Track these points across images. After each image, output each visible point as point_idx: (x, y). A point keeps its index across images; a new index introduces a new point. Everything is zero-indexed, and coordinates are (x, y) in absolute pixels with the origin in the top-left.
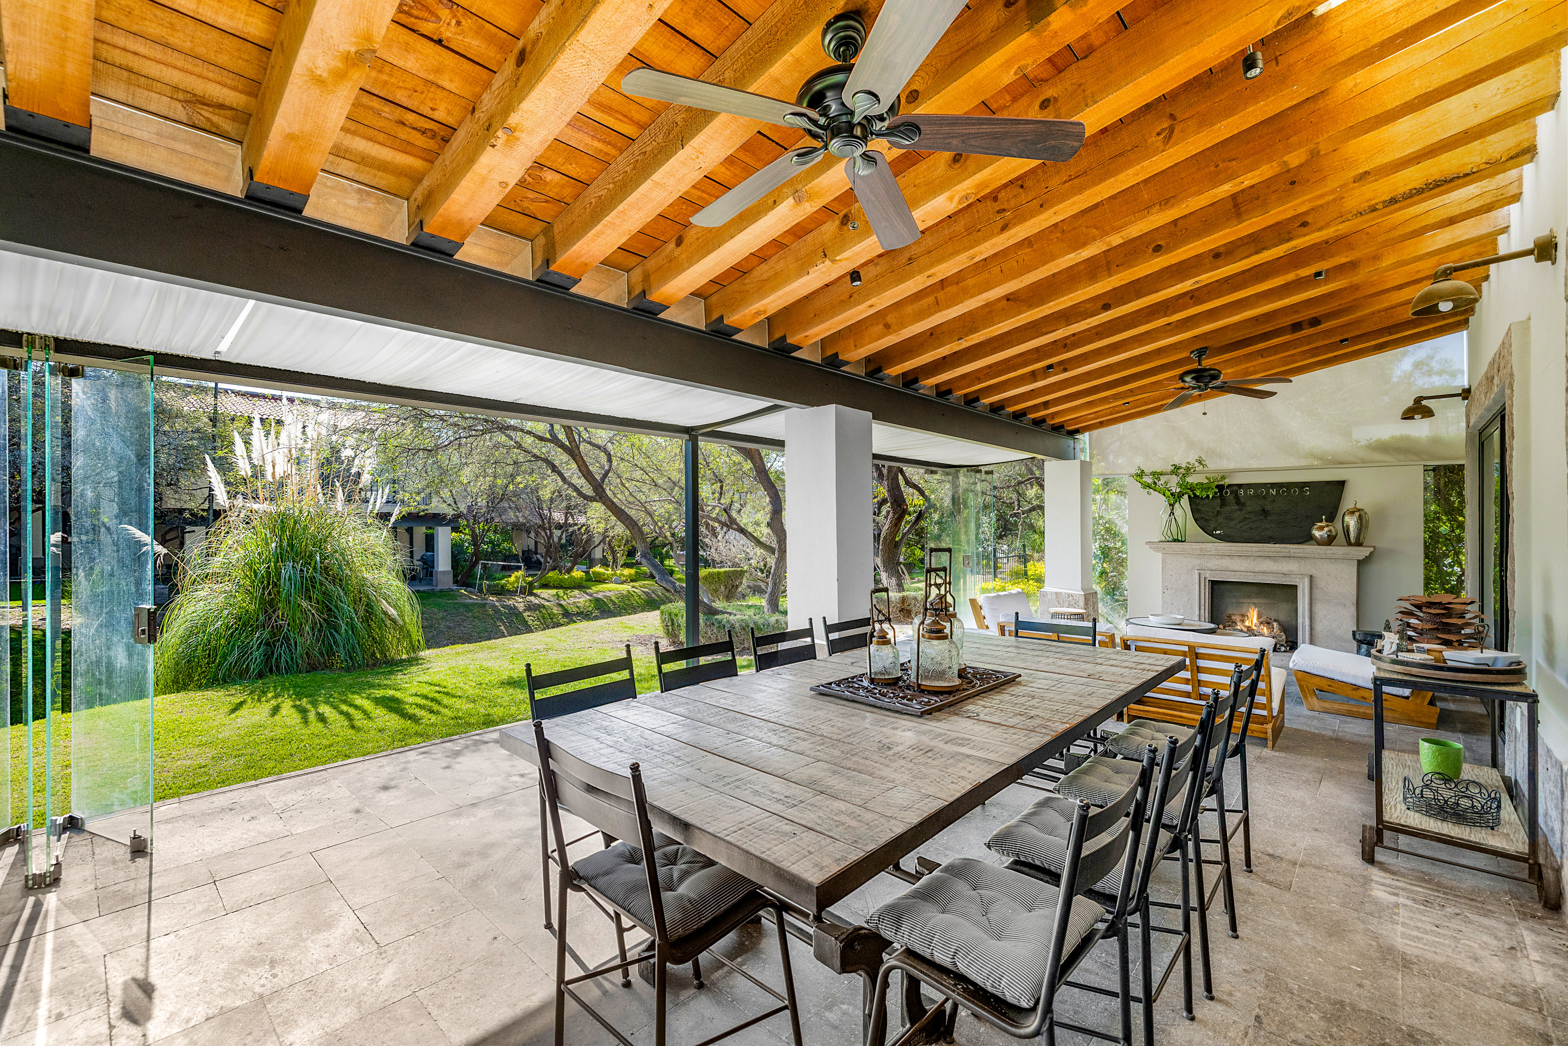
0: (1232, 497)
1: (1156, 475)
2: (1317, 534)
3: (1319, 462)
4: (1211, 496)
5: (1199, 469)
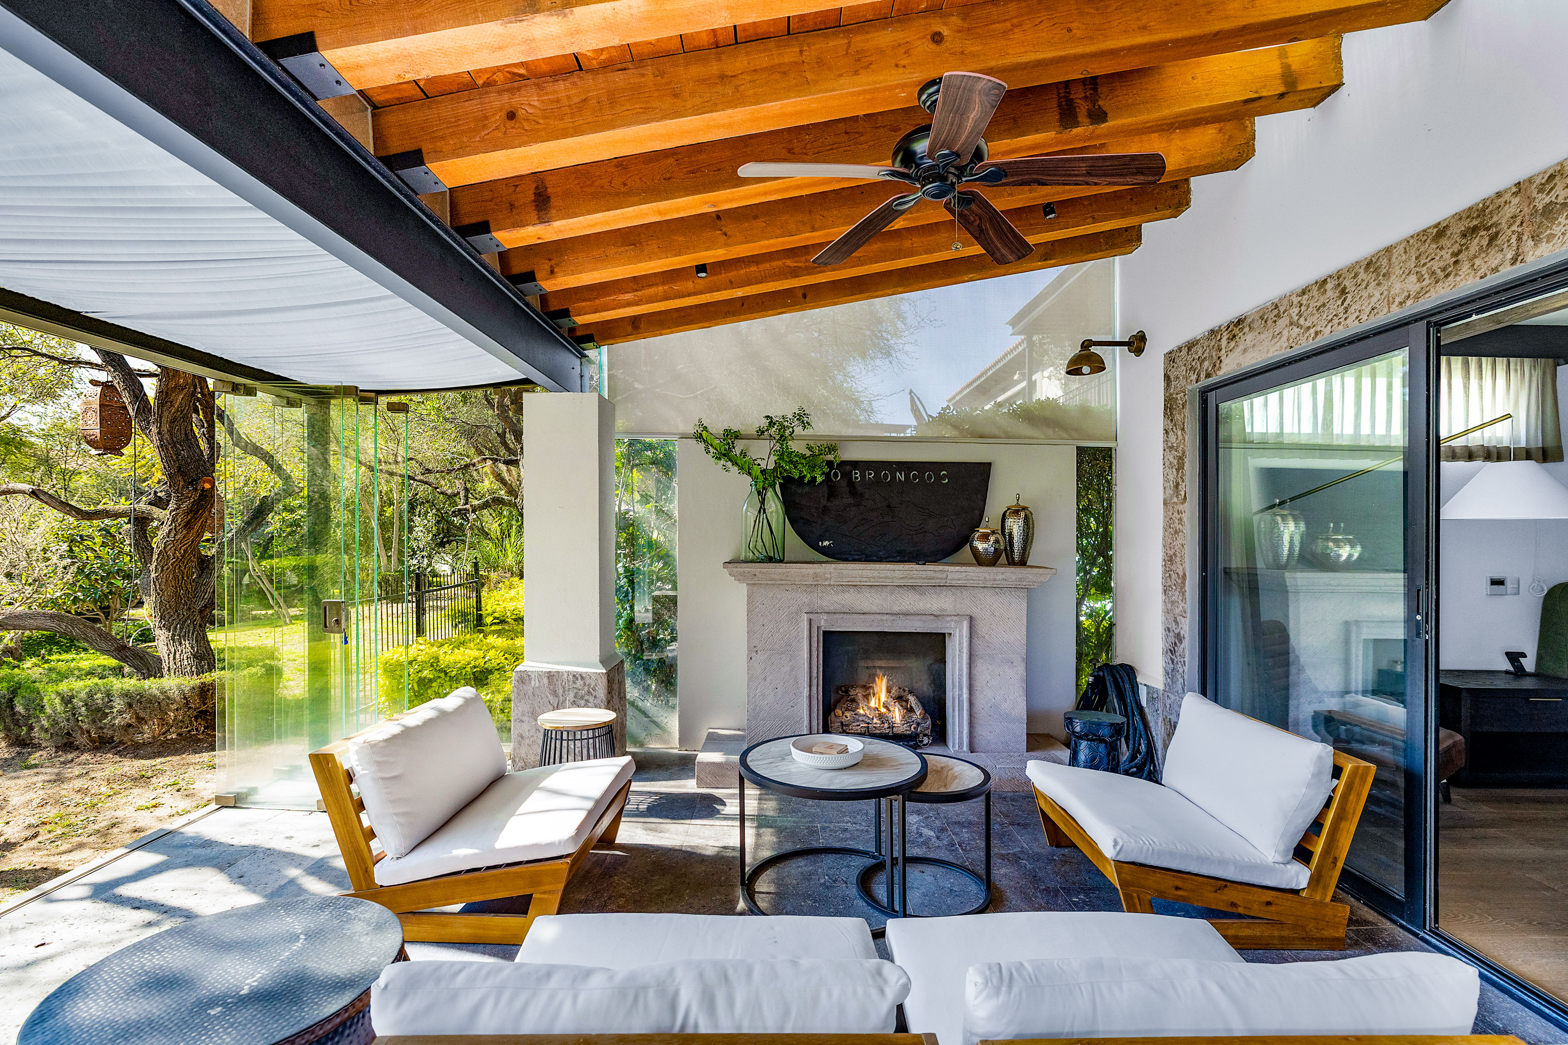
0: (844, 483)
1: (732, 436)
2: (980, 546)
3: (954, 433)
4: (819, 479)
5: (798, 430)
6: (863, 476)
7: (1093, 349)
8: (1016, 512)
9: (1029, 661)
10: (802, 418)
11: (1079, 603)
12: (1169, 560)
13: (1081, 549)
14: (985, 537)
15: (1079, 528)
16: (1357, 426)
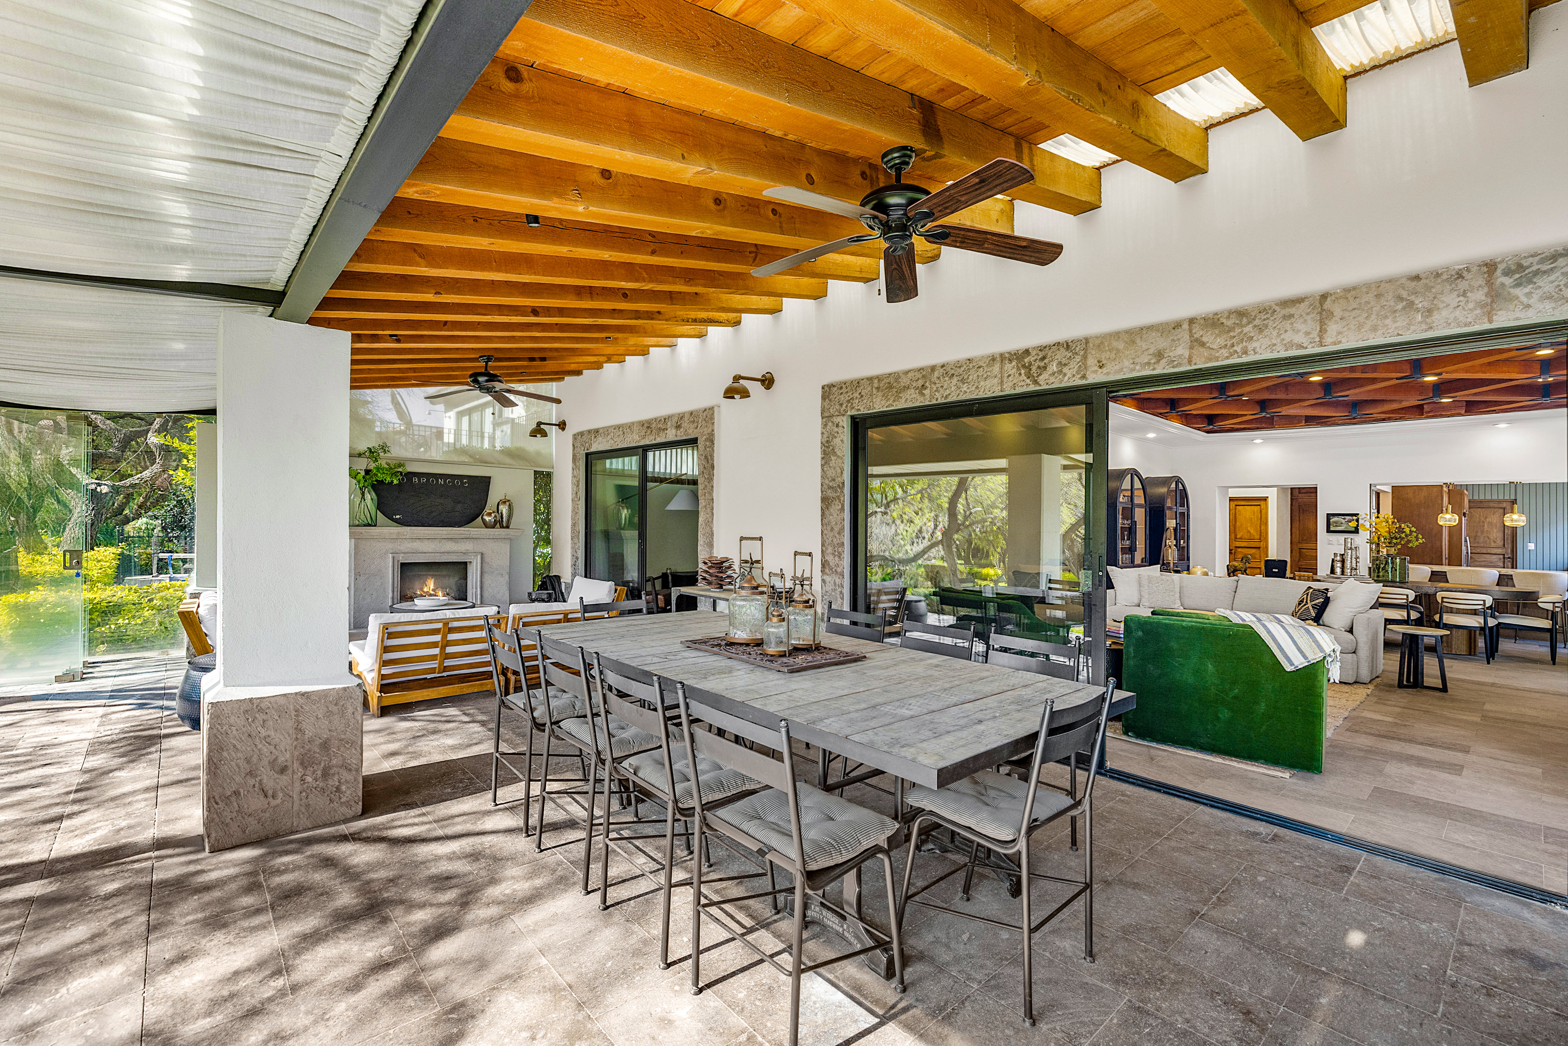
0: (409, 484)
2: (487, 518)
3: (471, 460)
4: (395, 482)
5: (382, 454)
6: (419, 480)
7: (542, 426)
8: (505, 502)
9: (510, 574)
10: (384, 448)
11: (535, 549)
12: (574, 525)
13: (536, 521)
14: (489, 514)
15: (535, 511)
16: (654, 468)
